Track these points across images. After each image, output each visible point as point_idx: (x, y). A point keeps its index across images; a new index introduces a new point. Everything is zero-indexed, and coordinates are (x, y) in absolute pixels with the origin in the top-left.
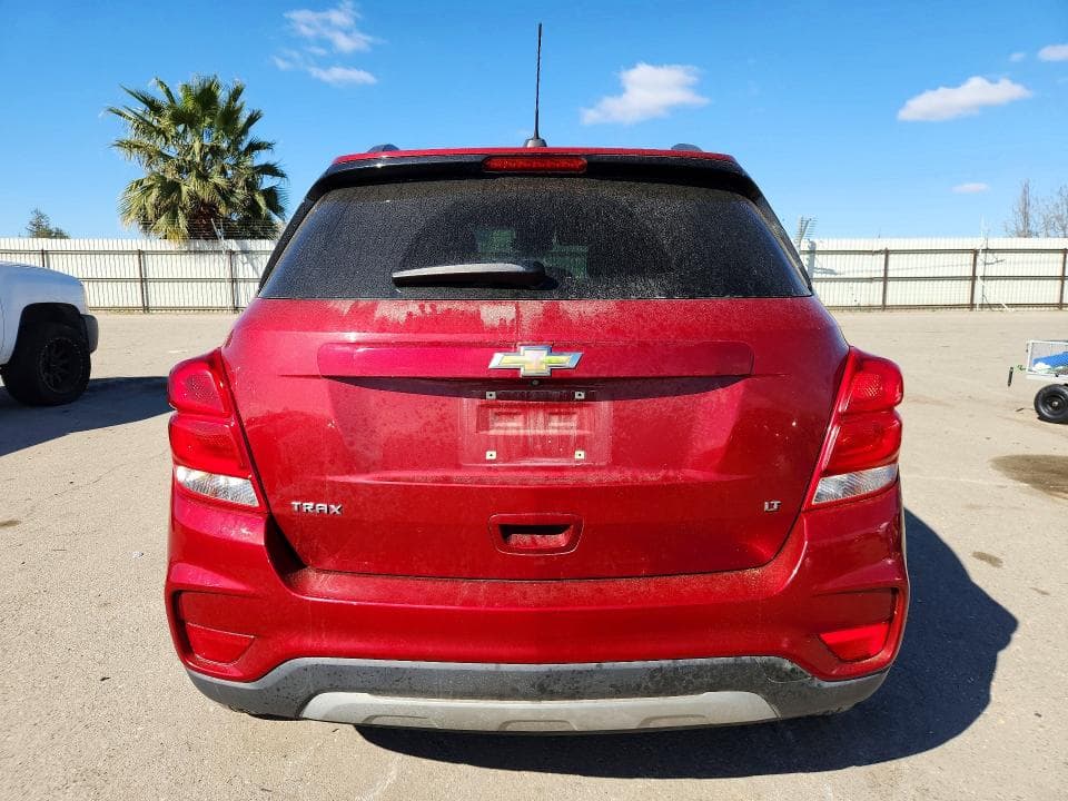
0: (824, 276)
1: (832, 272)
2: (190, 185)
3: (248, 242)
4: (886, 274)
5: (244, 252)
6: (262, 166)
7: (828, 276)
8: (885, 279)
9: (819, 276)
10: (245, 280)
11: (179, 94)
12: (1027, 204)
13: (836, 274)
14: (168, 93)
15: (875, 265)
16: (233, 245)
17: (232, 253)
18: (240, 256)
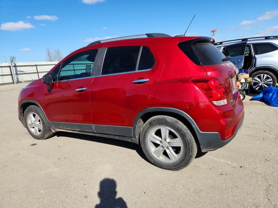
0: (21, 73)
1: (23, 72)
4: (37, 71)
7: (22, 73)
8: (38, 73)
9: (19, 73)
12: (49, 54)
13: (24, 72)
15: (34, 69)
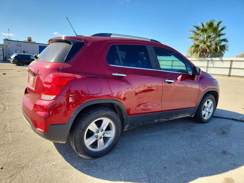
2: (202, 45)
3: (213, 58)
5: (211, 61)
6: (222, 39)
10: (210, 67)
11: (205, 25)
14: (203, 25)
16: (209, 59)
17: (209, 61)
18: (210, 62)
